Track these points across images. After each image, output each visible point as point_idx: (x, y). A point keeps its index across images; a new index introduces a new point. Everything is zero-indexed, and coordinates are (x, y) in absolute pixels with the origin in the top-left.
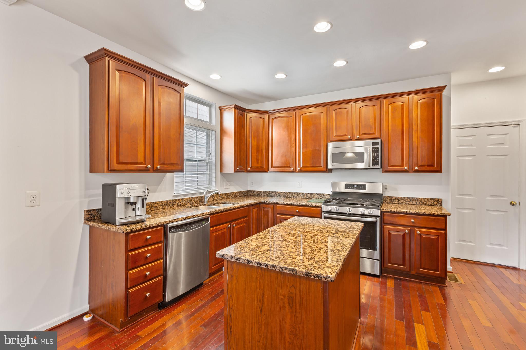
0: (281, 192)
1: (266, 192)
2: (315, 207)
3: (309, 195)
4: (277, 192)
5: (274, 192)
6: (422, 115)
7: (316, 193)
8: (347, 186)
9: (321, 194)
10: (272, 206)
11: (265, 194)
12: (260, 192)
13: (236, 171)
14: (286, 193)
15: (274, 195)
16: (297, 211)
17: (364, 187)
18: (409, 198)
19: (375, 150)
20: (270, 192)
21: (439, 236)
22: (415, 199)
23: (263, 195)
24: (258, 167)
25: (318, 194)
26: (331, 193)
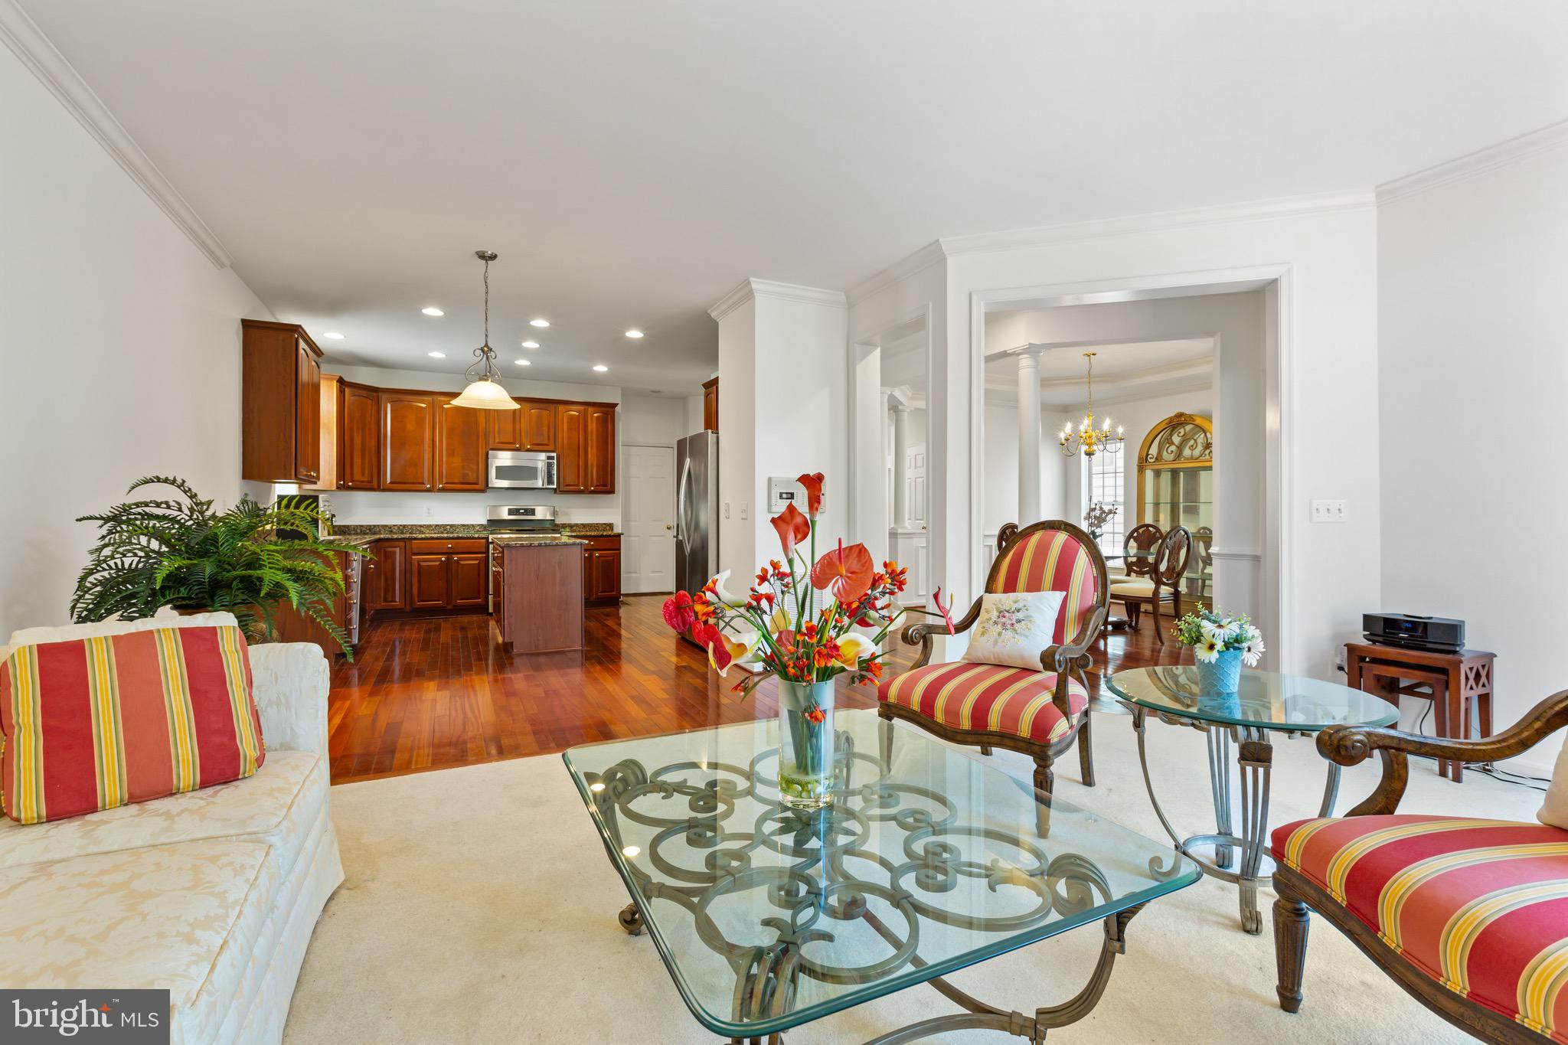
0: (394, 525)
1: (362, 526)
2: (479, 538)
3: (448, 527)
4: (386, 526)
5: (378, 526)
6: (597, 430)
7: (460, 523)
8: (511, 512)
9: (468, 525)
10: (402, 544)
11: (359, 531)
12: (348, 527)
13: (339, 488)
14: (404, 526)
15: (380, 531)
16: (450, 546)
17: (532, 512)
18: (582, 524)
19: (549, 466)
20: (370, 526)
21: (613, 556)
22: (588, 525)
23: (353, 532)
24: (363, 482)
25: (463, 525)
26: (485, 522)
